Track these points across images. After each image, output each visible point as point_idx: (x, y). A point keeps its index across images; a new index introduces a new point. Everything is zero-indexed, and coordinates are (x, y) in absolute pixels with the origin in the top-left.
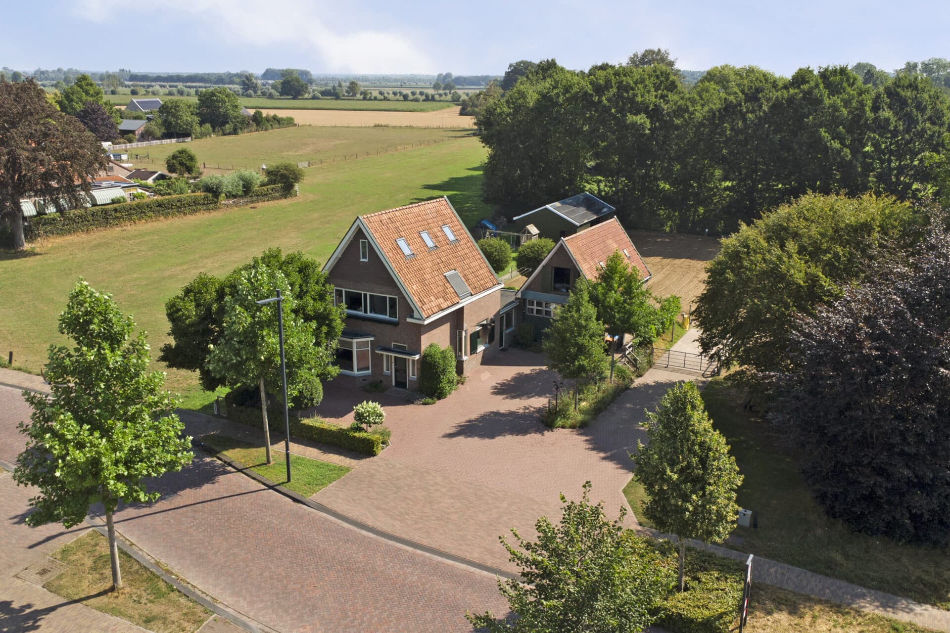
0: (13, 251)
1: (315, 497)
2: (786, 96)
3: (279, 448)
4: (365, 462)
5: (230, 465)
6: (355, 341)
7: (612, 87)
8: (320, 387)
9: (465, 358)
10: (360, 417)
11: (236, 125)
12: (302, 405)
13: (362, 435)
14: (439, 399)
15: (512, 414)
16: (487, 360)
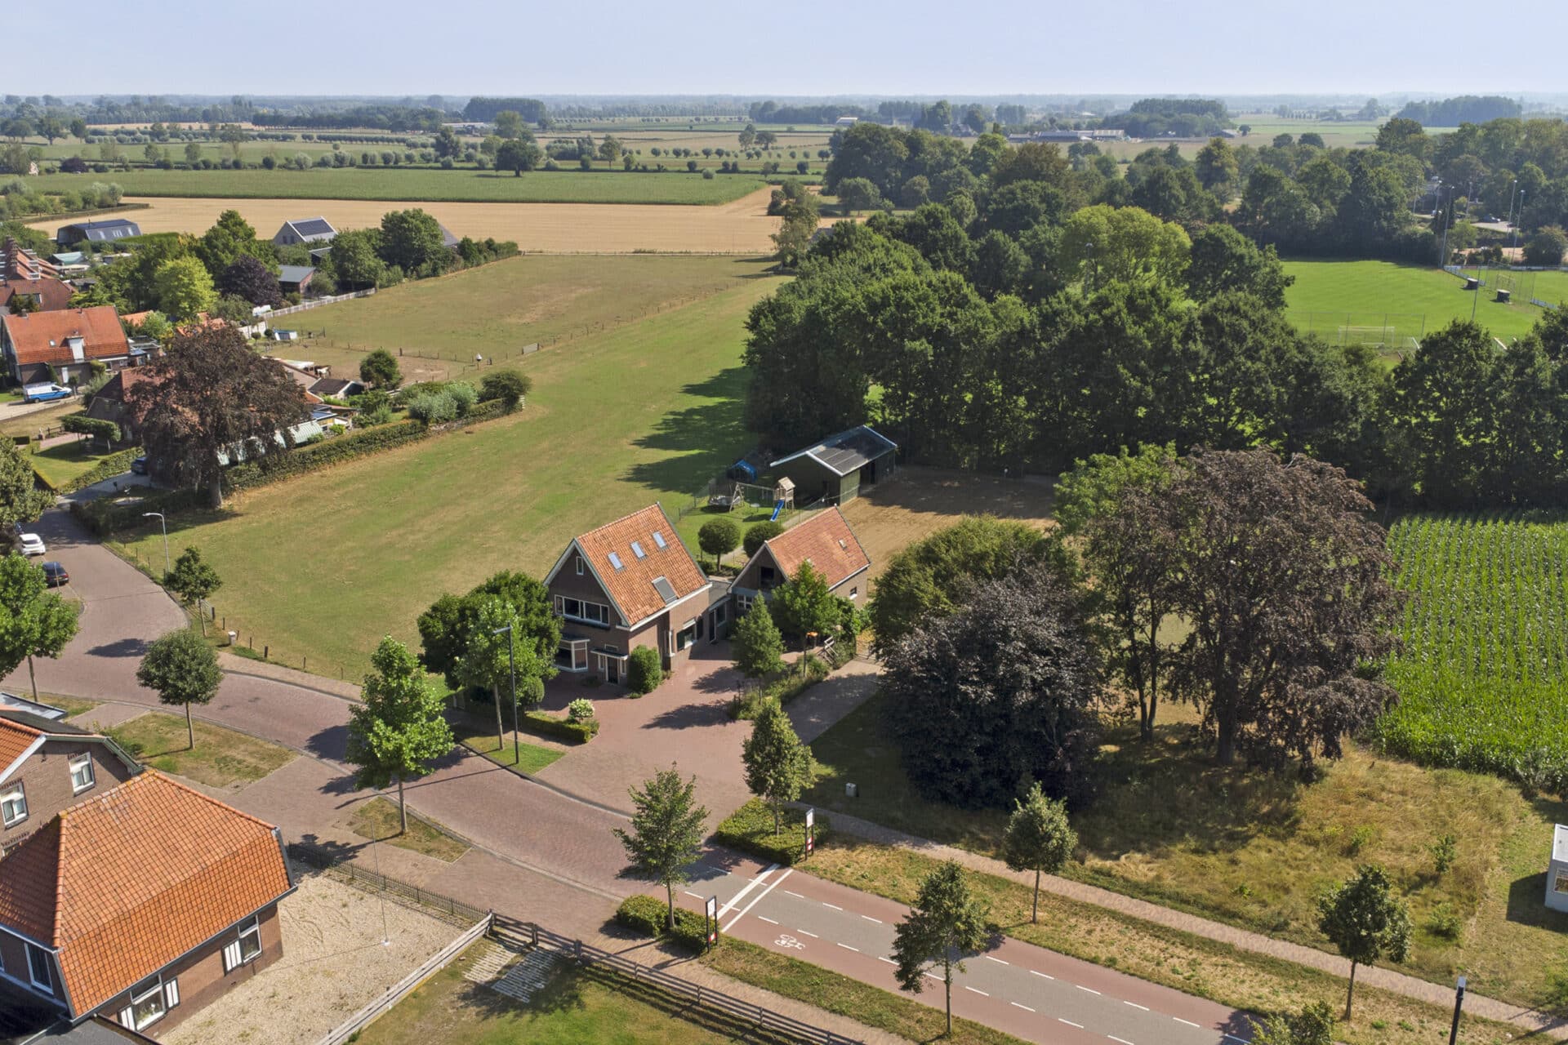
0: (211, 511)
1: (537, 775)
2: (1083, 323)
3: (511, 735)
4: (577, 749)
5: (471, 750)
6: (573, 643)
7: (889, 305)
8: (542, 686)
9: (672, 655)
10: (573, 711)
11: (435, 263)
12: (528, 702)
13: (576, 726)
14: (645, 693)
15: (705, 707)
16: (695, 655)
